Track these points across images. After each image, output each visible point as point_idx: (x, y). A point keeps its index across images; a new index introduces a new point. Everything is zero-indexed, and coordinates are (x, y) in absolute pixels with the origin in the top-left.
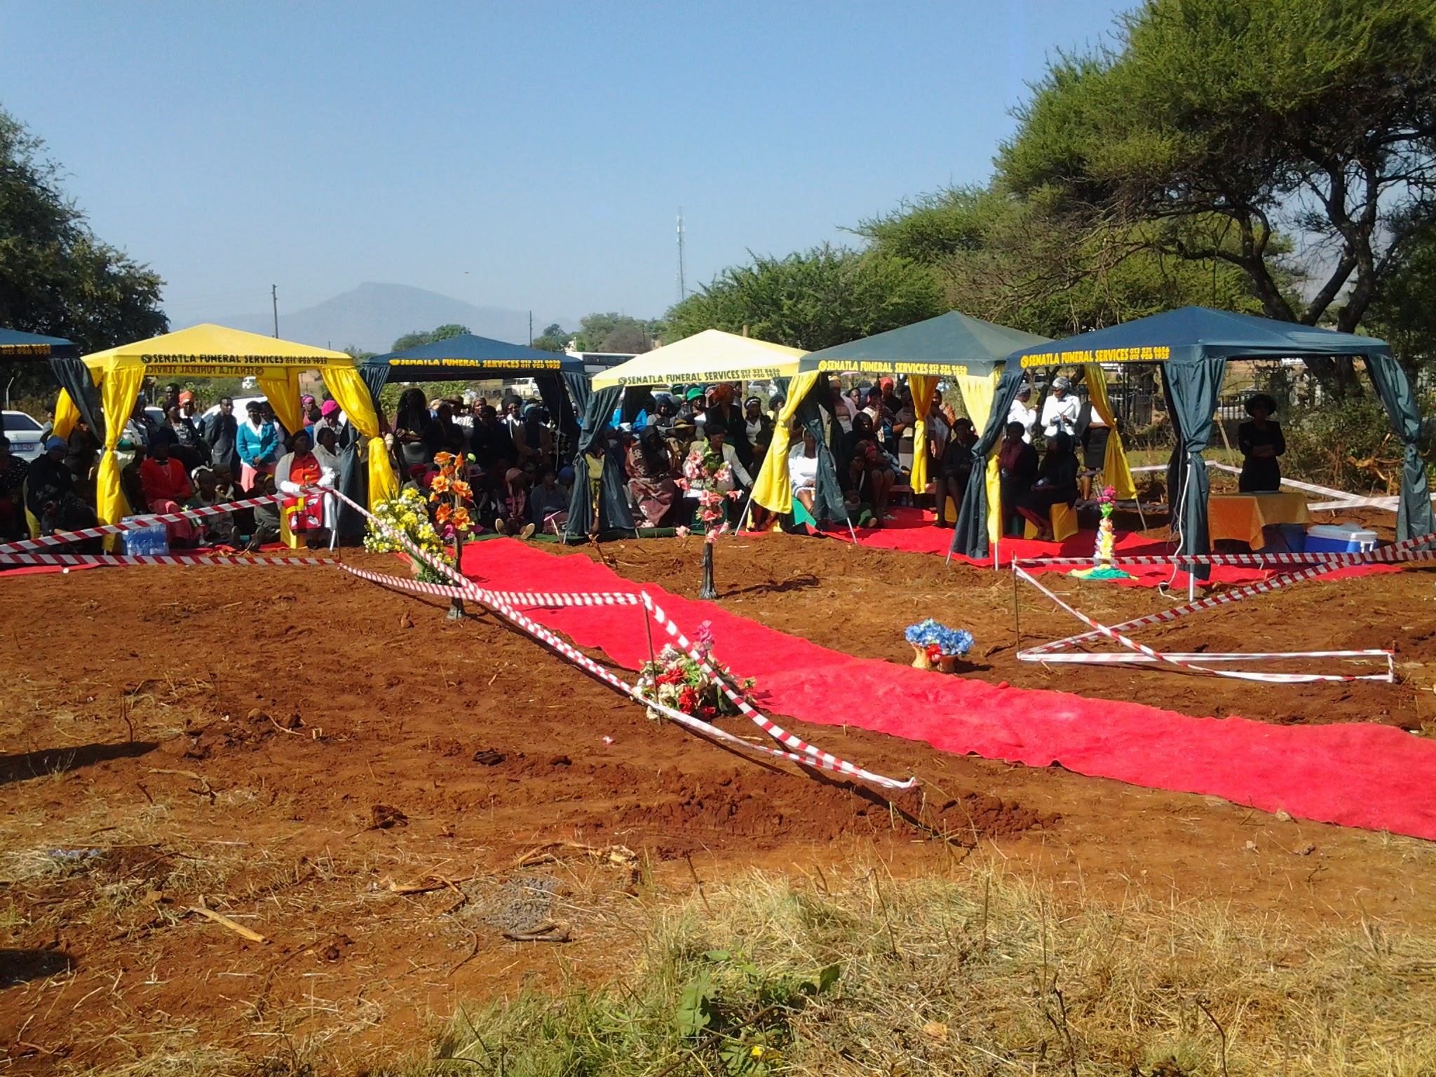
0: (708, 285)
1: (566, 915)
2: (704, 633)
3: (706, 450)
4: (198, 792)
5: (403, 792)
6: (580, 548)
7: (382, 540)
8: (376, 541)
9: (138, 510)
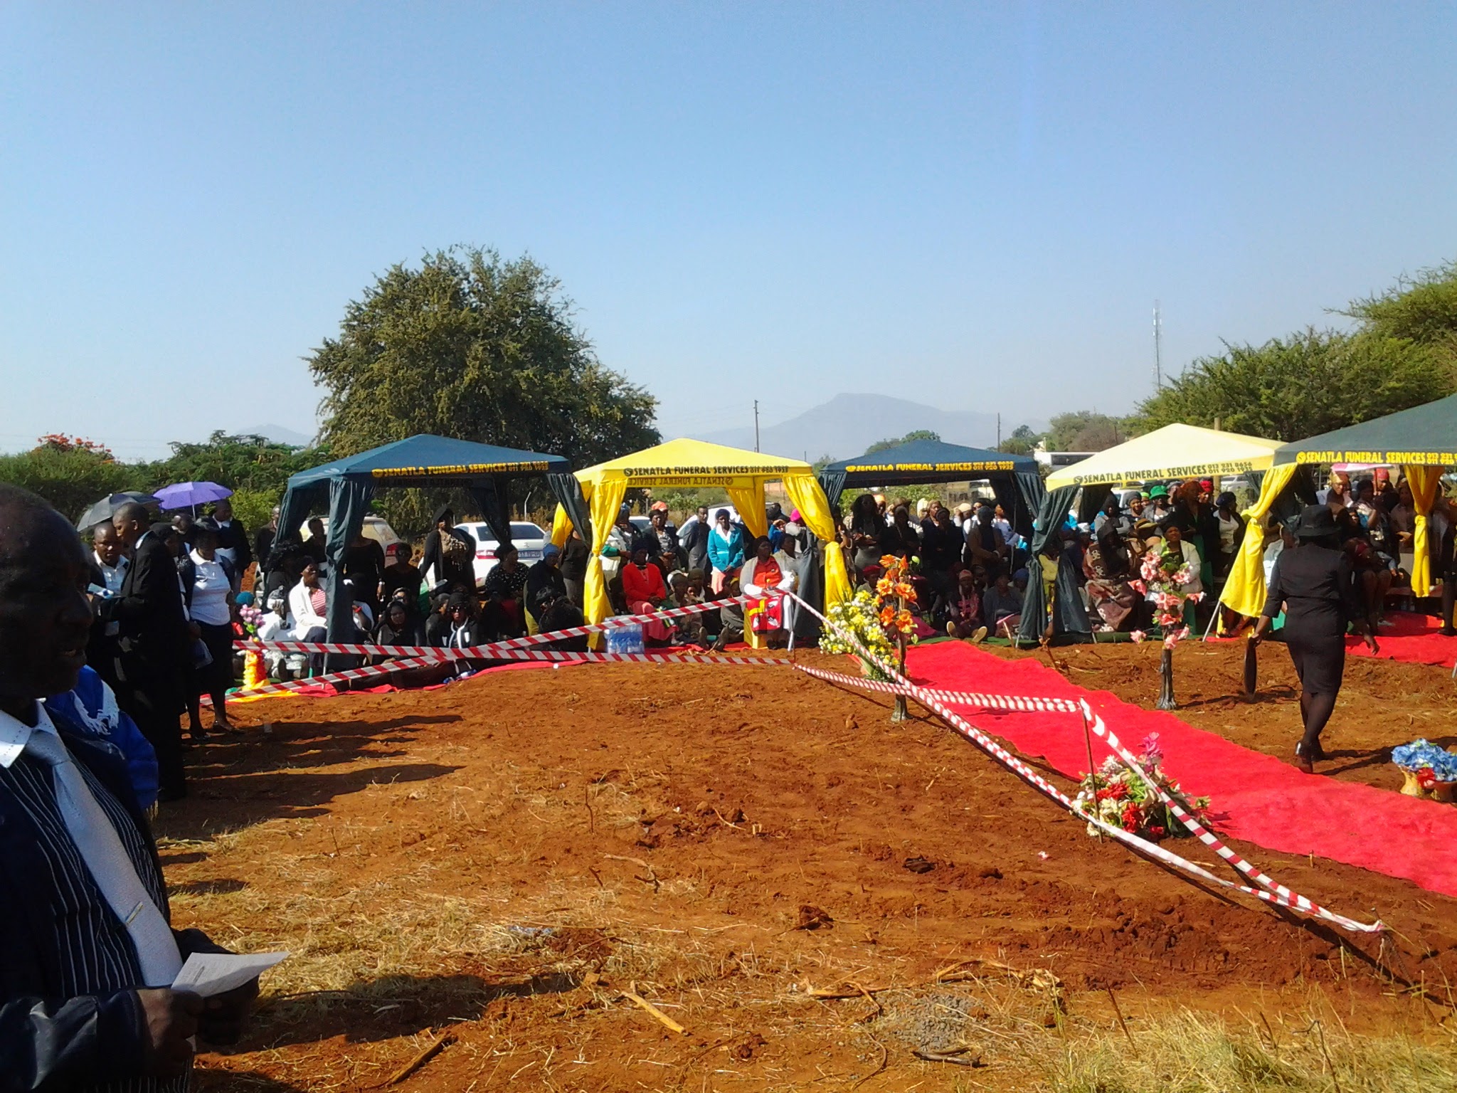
0: (1177, 377)
1: (980, 1039)
2: (1150, 746)
3: (1164, 549)
4: (644, 880)
5: (833, 893)
6: (1032, 652)
7: (835, 641)
8: (830, 642)
9: (620, 611)
